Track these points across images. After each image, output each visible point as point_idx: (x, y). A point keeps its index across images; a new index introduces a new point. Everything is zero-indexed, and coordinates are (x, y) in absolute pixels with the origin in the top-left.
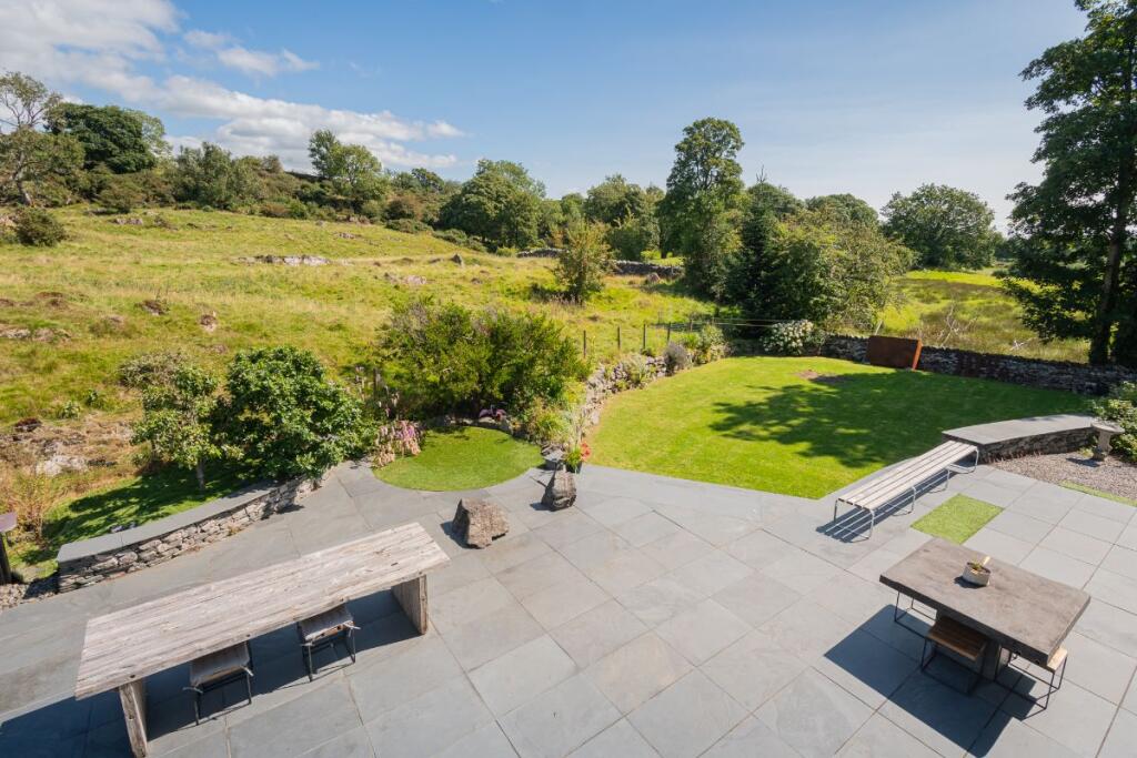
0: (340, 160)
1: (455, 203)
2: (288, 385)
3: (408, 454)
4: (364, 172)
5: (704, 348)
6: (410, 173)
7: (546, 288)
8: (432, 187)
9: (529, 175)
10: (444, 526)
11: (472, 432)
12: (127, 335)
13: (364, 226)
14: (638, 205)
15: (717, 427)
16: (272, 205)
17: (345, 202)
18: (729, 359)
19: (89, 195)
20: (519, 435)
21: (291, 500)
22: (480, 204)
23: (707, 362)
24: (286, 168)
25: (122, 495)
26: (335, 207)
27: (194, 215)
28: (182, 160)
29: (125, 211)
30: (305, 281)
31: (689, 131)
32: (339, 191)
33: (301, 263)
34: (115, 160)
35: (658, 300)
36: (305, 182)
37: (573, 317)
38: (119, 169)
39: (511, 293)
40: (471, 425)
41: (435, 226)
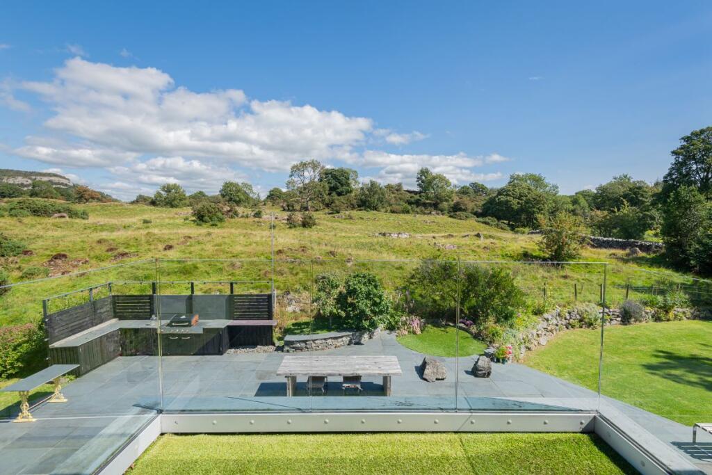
0: (430, 183)
1: (491, 201)
2: (364, 289)
3: (414, 333)
4: (442, 187)
5: (666, 309)
6: (468, 185)
7: (534, 254)
8: (481, 193)
9: (546, 181)
10: (416, 367)
11: (452, 330)
12: (321, 264)
13: (438, 216)
14: (642, 196)
15: (650, 367)
16: (395, 207)
17: (430, 204)
18: (696, 321)
19: (327, 205)
20: (477, 336)
21: (360, 340)
22: (507, 201)
23: (668, 320)
24: (405, 188)
25: (307, 324)
26: (424, 207)
27: (362, 213)
28: (362, 189)
29: (338, 212)
30: (395, 245)
31: (687, 139)
32: (427, 199)
33: (398, 236)
34: (338, 190)
35: (633, 267)
36: (413, 195)
37: (546, 274)
38: (339, 194)
39: (505, 256)
40: (452, 326)
41: (477, 215)
